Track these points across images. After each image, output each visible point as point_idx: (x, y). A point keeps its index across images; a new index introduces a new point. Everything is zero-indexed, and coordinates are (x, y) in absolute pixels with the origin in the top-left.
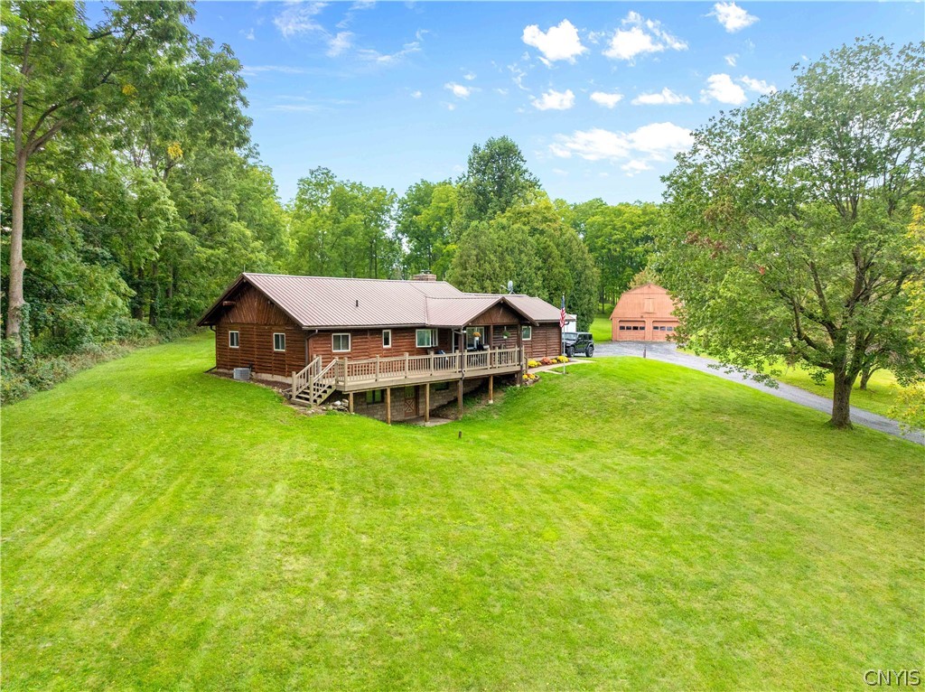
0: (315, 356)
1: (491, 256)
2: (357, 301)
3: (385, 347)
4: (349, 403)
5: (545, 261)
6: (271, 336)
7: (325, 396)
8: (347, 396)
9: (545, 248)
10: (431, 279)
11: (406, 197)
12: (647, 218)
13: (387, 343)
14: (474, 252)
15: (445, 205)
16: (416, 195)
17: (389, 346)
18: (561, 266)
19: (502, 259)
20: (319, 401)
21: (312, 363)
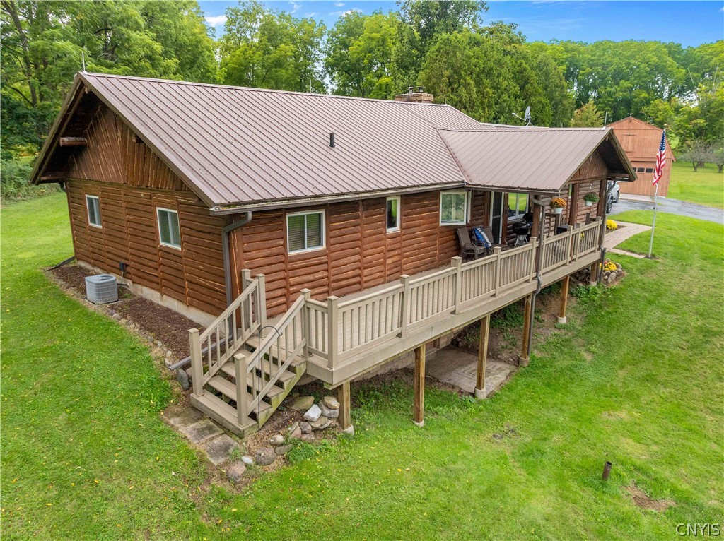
0: (247, 274)
1: (468, 78)
2: (332, 135)
3: (390, 231)
4: (341, 409)
5: (522, 87)
6: (152, 213)
7: (279, 396)
8: (337, 392)
9: (520, 72)
10: (426, 101)
11: (336, 29)
12: (569, 55)
13: (392, 223)
14: (447, 73)
15: (378, 35)
16: (345, 27)
17: (396, 229)
18: (540, 94)
19: (479, 83)
20: (265, 412)
21: (241, 299)
